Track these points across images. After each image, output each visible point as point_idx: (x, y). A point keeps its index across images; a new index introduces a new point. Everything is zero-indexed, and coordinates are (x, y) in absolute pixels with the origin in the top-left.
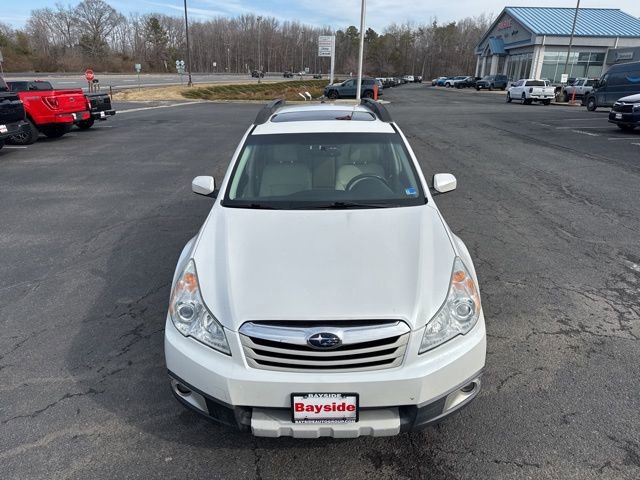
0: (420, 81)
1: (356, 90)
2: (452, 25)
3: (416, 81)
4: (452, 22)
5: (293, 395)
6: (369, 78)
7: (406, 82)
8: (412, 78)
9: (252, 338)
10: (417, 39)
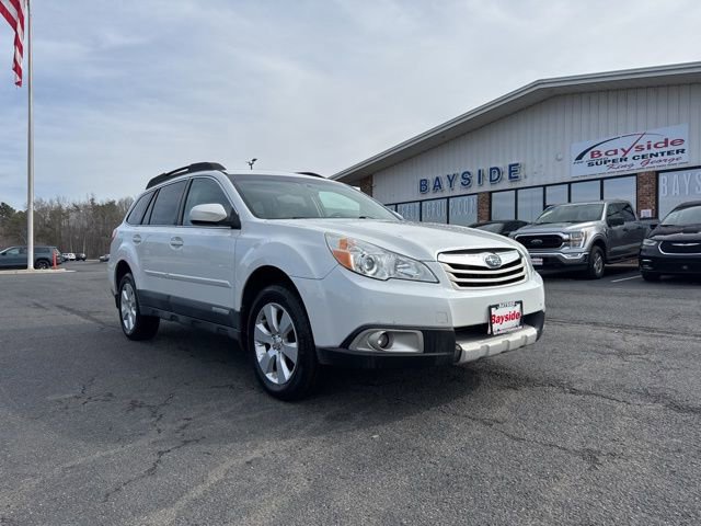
0: (84, 259)
1: (26, 260)
2: (111, 204)
3: (78, 259)
4: (111, 200)
5: (490, 308)
6: (42, 246)
7: (66, 260)
8: (73, 256)
9: (450, 264)
10: (73, 216)
